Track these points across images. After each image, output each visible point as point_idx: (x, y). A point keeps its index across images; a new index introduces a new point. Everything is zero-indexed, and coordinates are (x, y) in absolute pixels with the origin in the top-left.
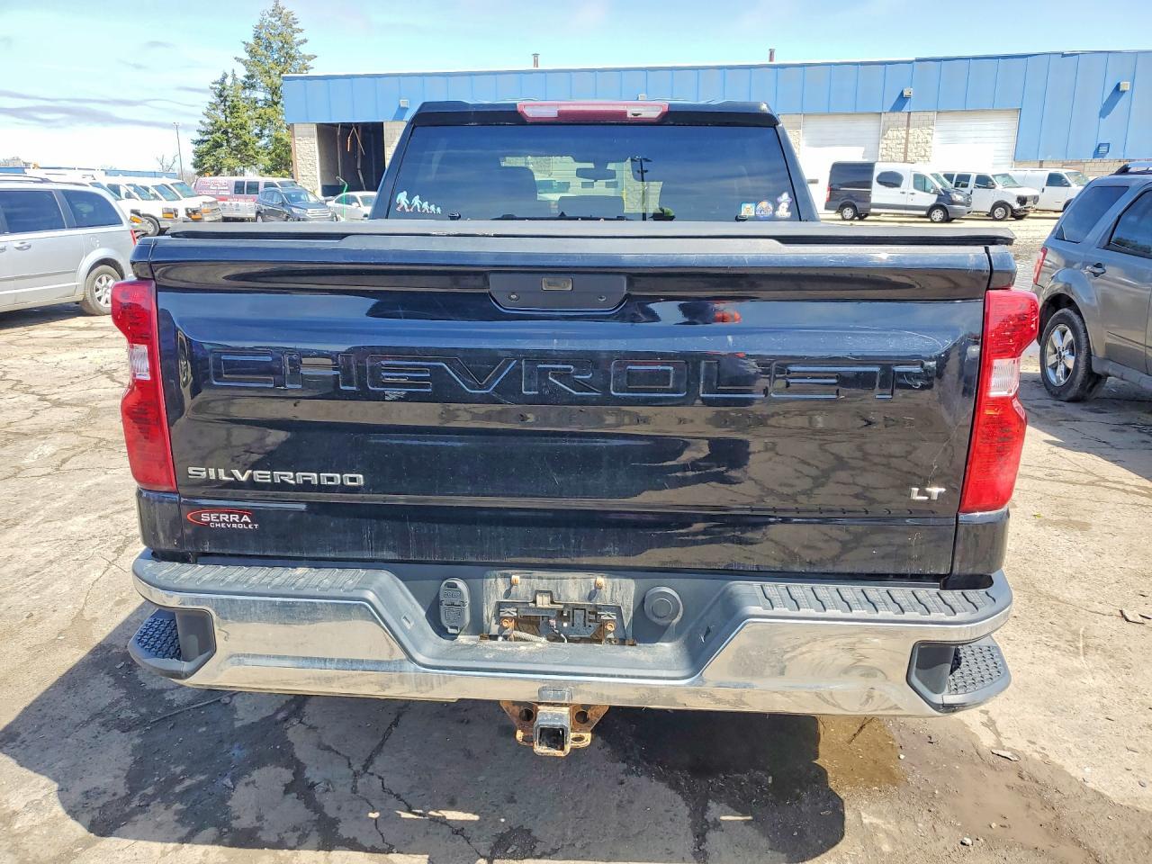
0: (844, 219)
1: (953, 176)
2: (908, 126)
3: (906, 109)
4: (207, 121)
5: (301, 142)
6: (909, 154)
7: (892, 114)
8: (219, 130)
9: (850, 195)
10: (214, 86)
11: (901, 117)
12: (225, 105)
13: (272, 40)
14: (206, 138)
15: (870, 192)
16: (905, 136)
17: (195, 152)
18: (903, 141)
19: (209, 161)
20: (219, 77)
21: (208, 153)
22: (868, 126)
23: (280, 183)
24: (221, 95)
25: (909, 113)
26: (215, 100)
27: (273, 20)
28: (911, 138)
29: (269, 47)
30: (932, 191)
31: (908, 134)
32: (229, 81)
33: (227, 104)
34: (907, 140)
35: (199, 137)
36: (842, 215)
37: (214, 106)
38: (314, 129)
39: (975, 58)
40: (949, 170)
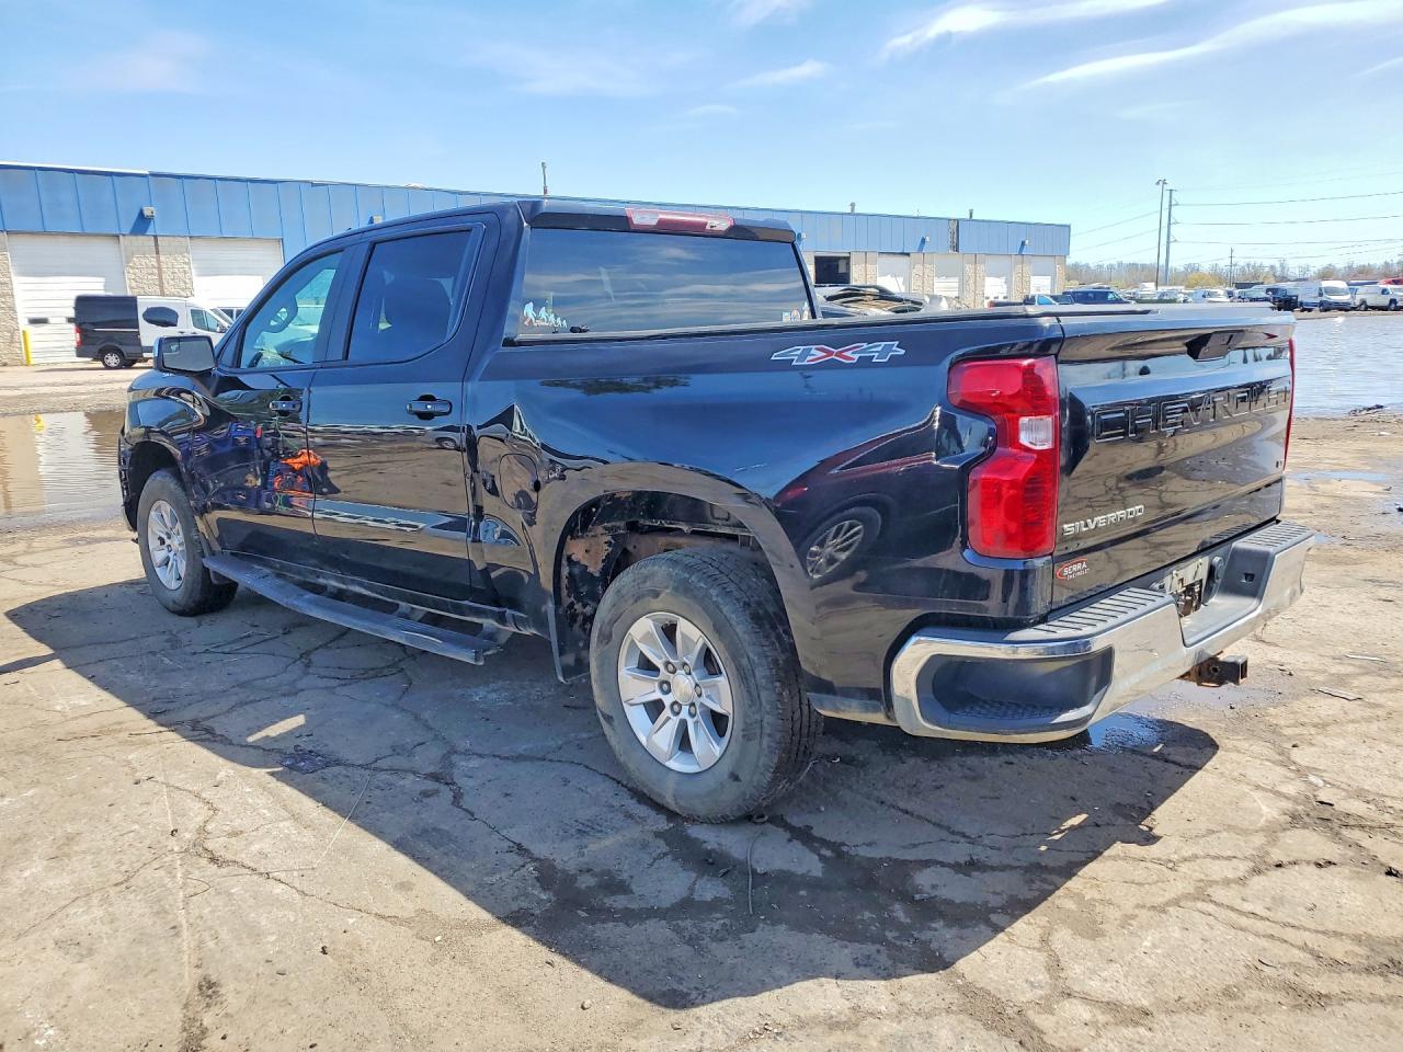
0: (108, 367)
1: (232, 311)
2: (157, 253)
3: (150, 231)
6: (166, 285)
7: (134, 238)
9: (110, 337)
11: (145, 242)
15: (138, 333)
16: (156, 265)
18: (156, 271)
22: (102, 250)
25: (155, 237)
28: (163, 266)
30: (218, 329)
31: (158, 261)
34: (159, 269)
36: (104, 363)
39: (221, 179)
40: (228, 305)
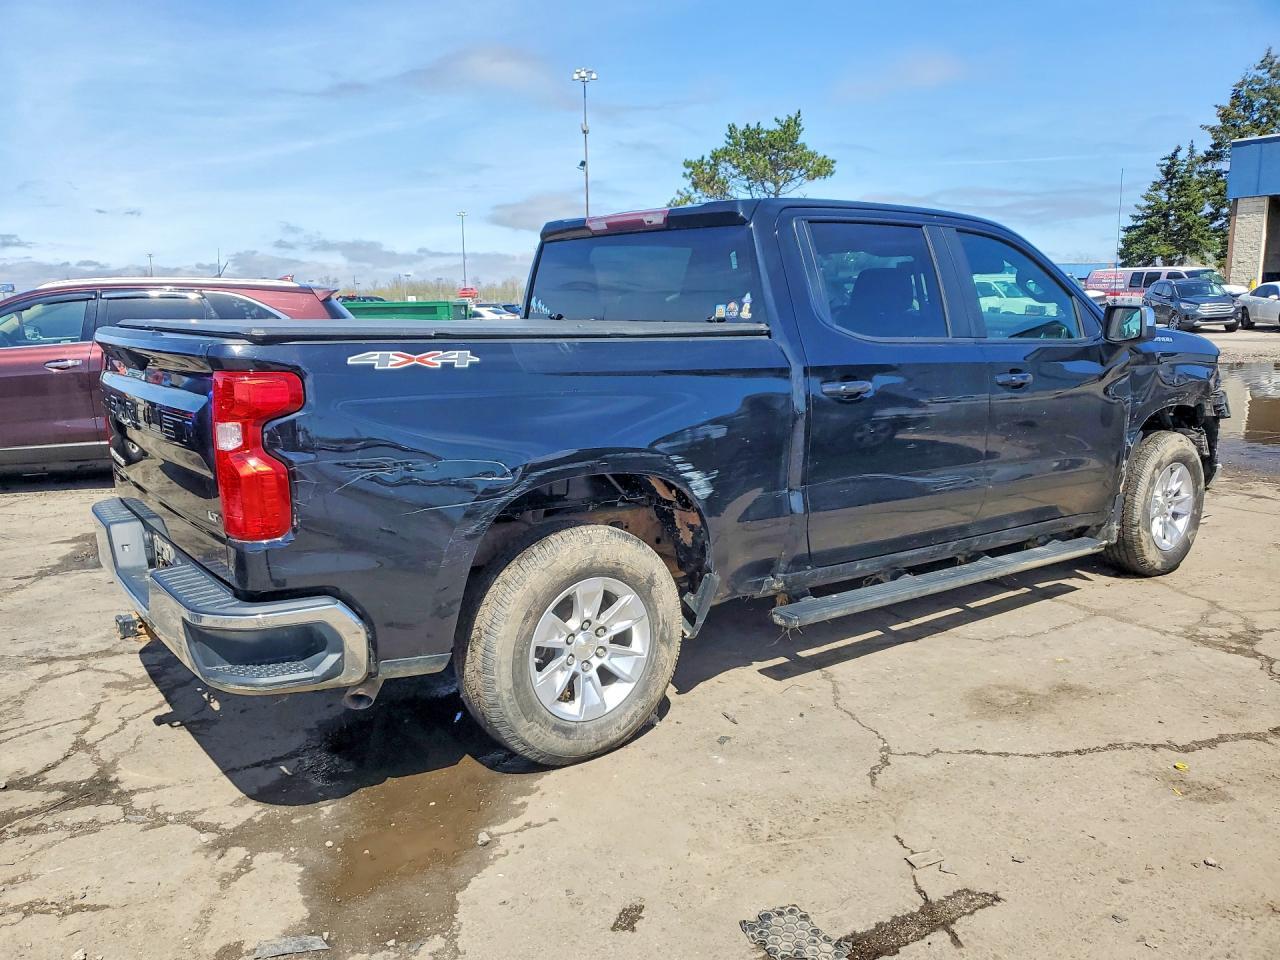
4: (1144, 203)
5: (1243, 221)
8: (1157, 213)
10: (1163, 162)
12: (1171, 184)
13: (1254, 96)
14: (1139, 223)
17: (1123, 241)
19: (1138, 249)
20: (1169, 153)
21: (1137, 241)
23: (1187, 273)
24: (1169, 174)
26: (1161, 177)
27: (1260, 73)
29: (1249, 106)
32: (1182, 155)
33: (1175, 181)
35: (1131, 223)
37: (1157, 186)
38: (1265, 203)
